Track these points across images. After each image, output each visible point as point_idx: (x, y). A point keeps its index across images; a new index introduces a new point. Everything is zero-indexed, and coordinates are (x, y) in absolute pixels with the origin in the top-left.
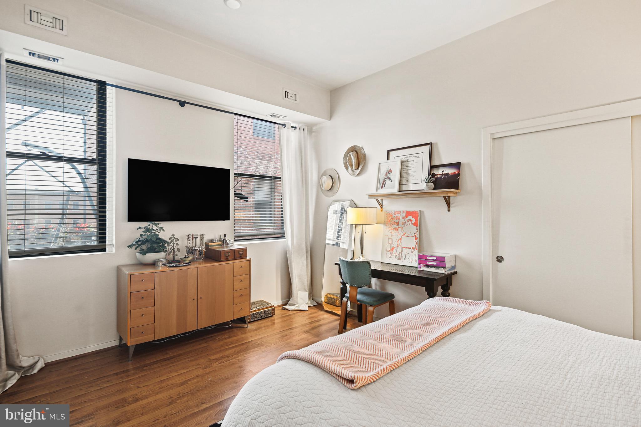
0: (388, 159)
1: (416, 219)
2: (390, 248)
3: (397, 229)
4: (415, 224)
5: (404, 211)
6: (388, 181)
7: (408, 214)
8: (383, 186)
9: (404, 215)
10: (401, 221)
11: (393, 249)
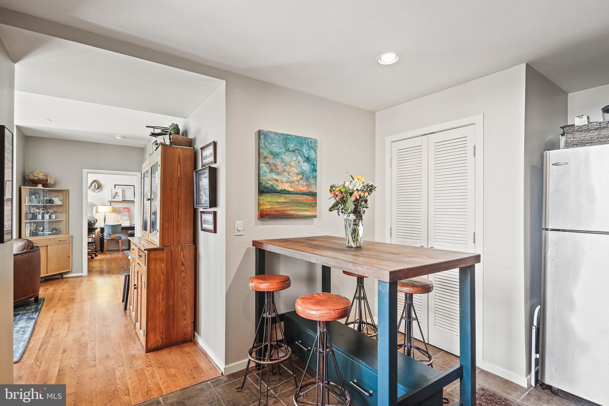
0: (115, 188)
1: (128, 210)
2: (117, 220)
3: (120, 214)
4: (128, 212)
5: (122, 207)
6: (116, 196)
7: (124, 208)
8: (114, 197)
9: (123, 209)
10: (122, 211)
11: (119, 220)
